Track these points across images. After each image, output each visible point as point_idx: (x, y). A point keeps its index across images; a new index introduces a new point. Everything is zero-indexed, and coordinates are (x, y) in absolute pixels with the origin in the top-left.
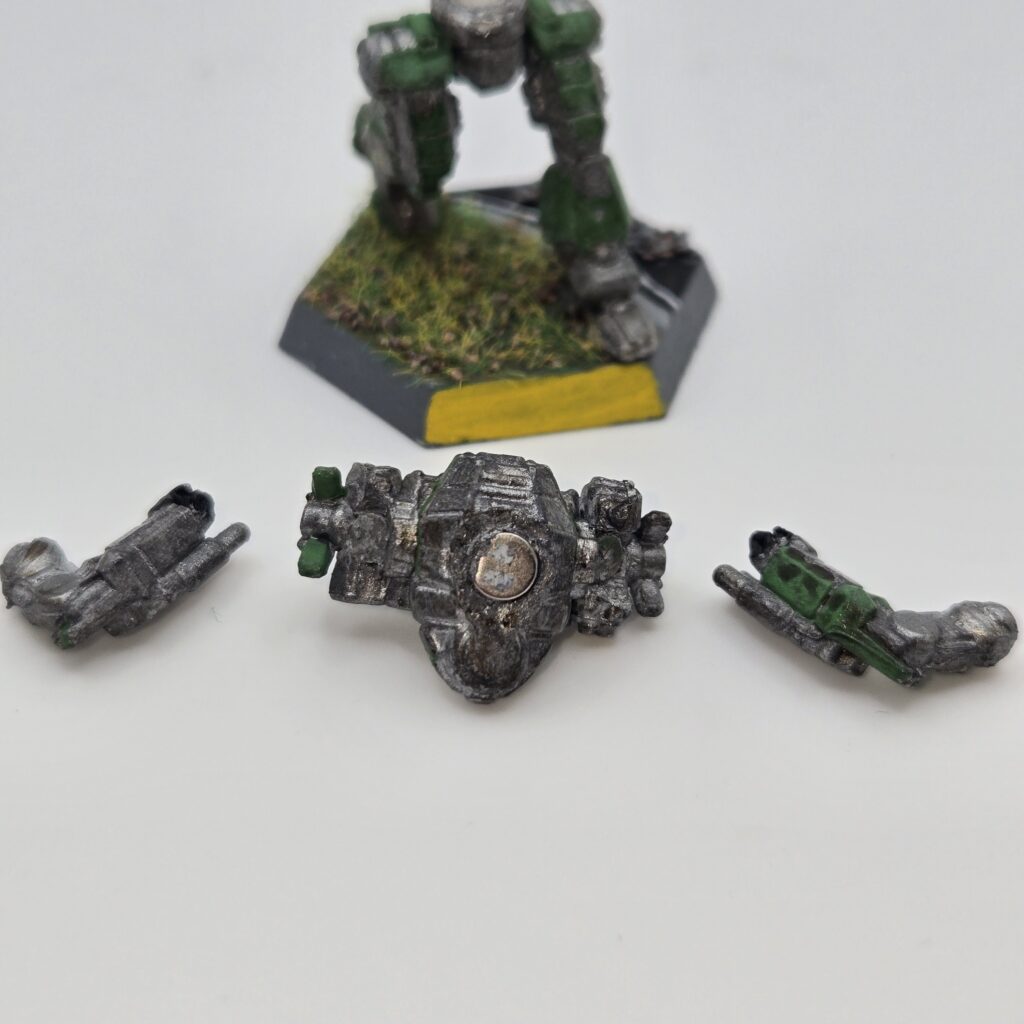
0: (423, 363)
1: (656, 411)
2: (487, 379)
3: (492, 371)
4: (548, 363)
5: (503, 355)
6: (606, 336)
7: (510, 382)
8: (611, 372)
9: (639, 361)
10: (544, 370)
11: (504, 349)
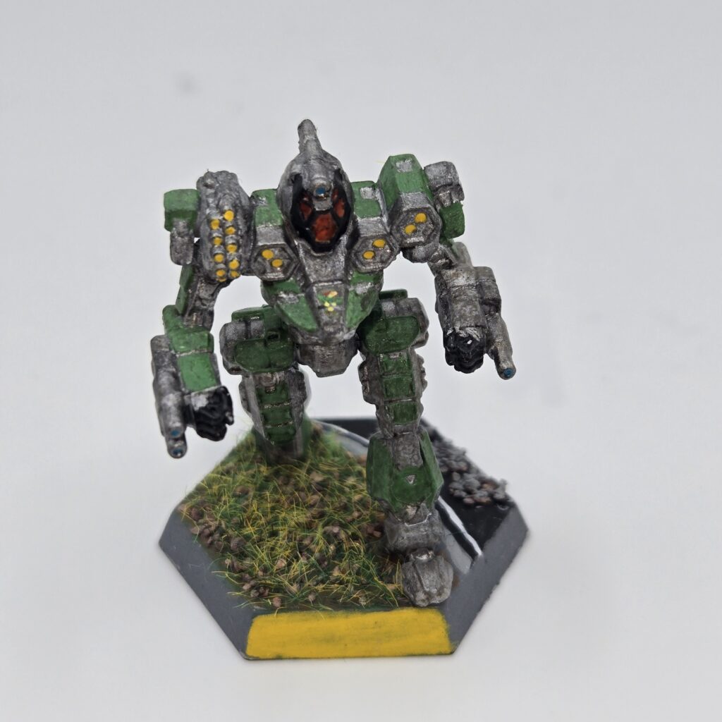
0: (253, 587)
1: (446, 649)
2: (302, 609)
3: (307, 602)
4: (356, 600)
5: (320, 587)
6: (406, 582)
7: (321, 614)
8: (407, 614)
9: (431, 606)
10: (350, 606)
11: (323, 582)
